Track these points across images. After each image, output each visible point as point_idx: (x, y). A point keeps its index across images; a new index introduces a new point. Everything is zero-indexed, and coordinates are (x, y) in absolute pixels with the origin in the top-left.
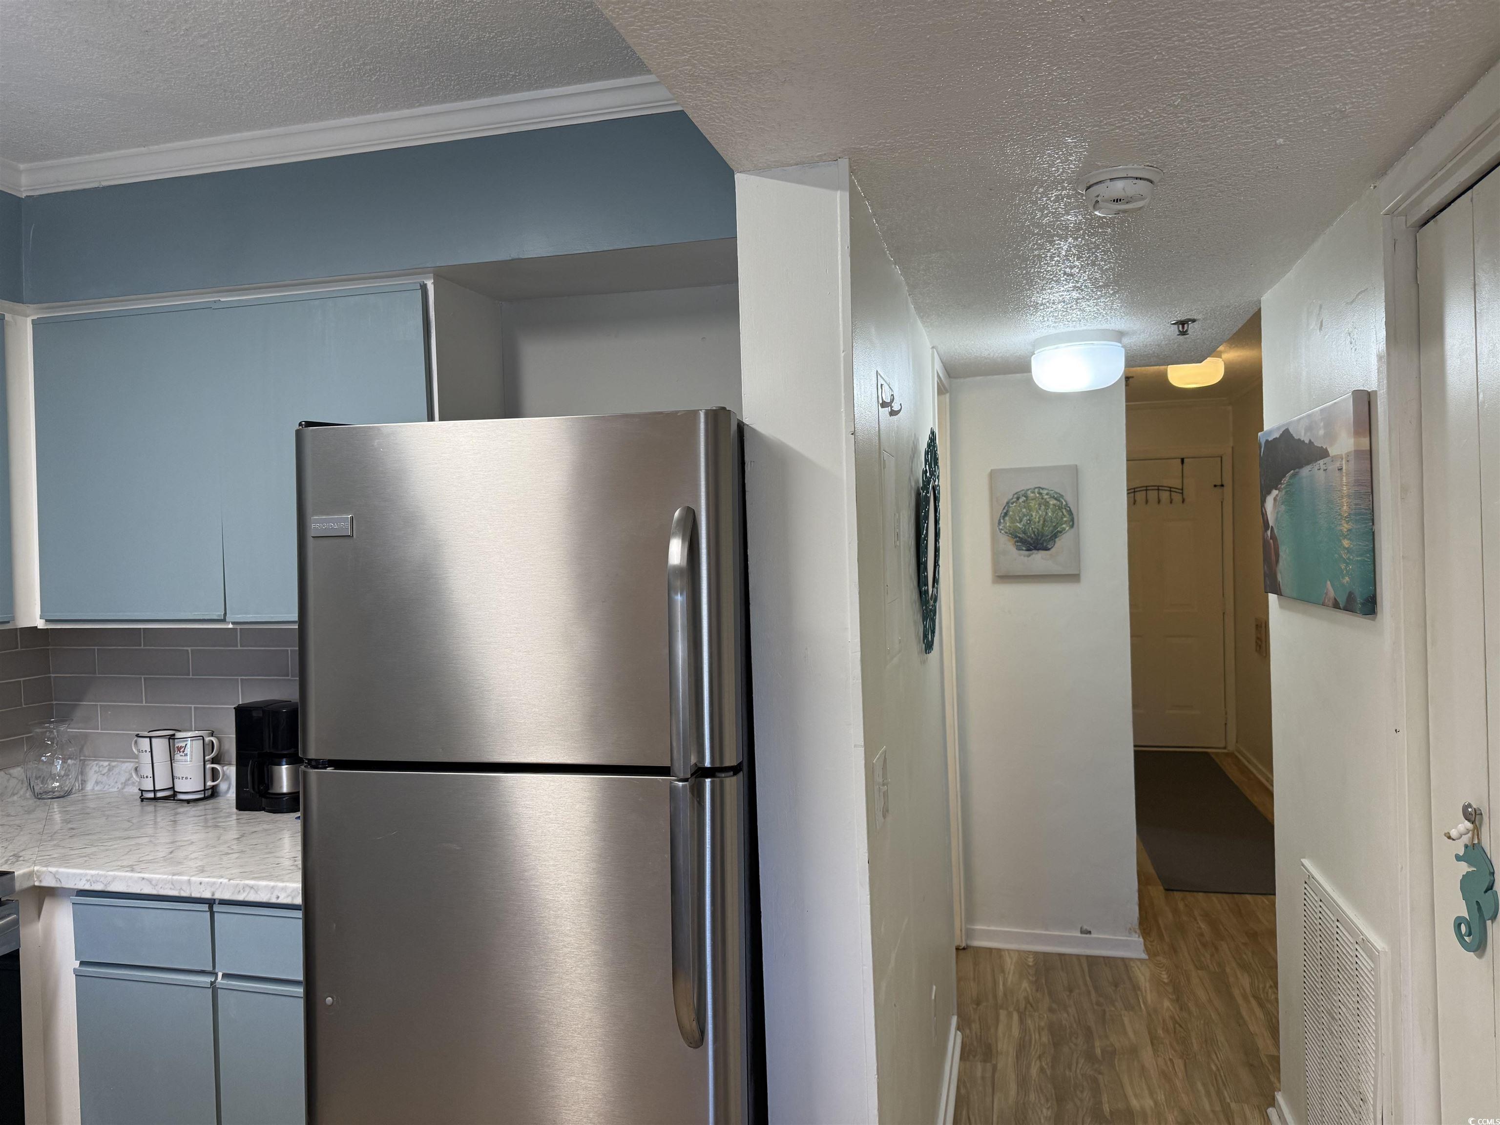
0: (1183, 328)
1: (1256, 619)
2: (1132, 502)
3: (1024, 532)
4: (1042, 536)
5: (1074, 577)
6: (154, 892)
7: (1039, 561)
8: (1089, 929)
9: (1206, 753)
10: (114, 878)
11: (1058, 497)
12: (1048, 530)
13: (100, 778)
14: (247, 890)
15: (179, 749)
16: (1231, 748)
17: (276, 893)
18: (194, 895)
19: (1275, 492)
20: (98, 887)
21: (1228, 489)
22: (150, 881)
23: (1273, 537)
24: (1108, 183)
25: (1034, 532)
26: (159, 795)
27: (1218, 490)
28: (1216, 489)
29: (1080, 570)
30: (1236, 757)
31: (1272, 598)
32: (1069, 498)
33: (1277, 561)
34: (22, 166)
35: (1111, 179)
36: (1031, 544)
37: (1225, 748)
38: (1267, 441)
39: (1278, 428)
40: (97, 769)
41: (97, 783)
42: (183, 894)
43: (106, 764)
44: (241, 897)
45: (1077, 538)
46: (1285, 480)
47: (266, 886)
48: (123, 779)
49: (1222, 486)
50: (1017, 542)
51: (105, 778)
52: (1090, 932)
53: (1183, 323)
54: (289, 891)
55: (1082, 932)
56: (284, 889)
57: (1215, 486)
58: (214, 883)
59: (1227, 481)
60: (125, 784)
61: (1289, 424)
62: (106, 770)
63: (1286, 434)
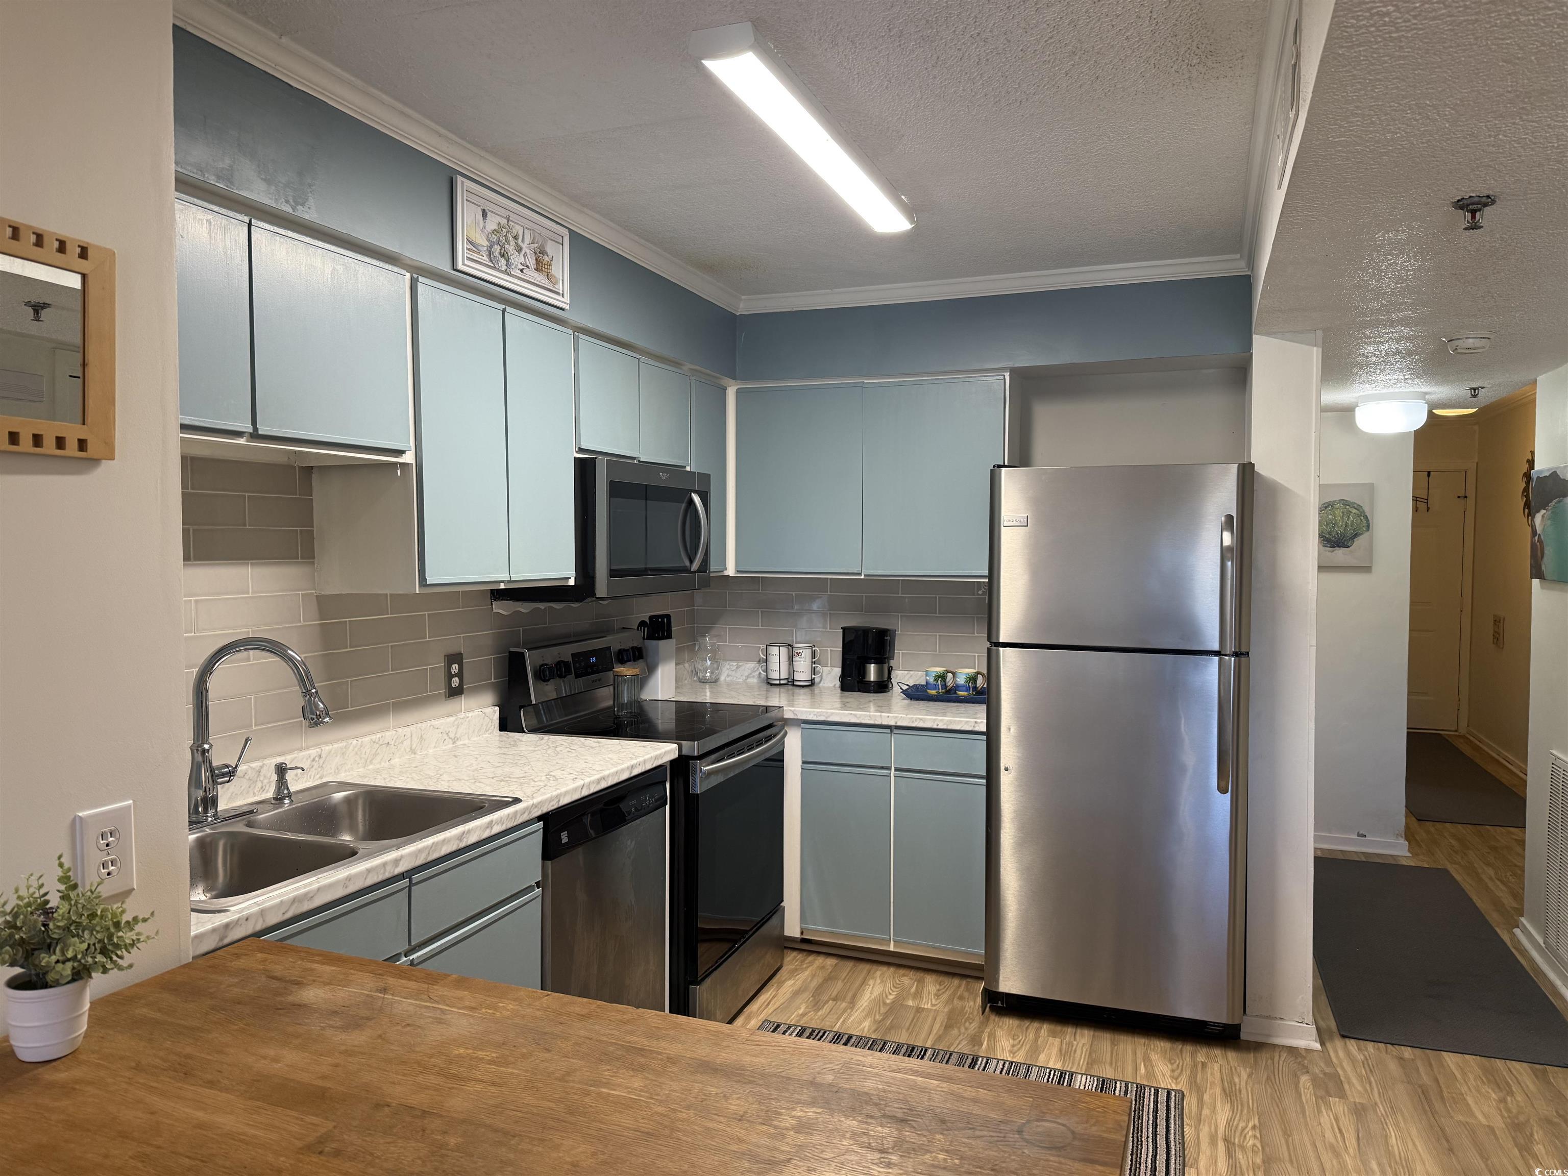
0: (1475, 392)
1: (1495, 616)
2: (1416, 509)
3: (1330, 533)
4: (1344, 537)
5: (1367, 569)
6: (858, 721)
7: (1340, 555)
8: (1364, 834)
9: (1439, 734)
10: (832, 714)
11: (1358, 507)
12: (1350, 531)
13: (730, 673)
14: (918, 720)
15: (798, 654)
16: (1462, 731)
17: (937, 723)
18: (884, 723)
19: (1543, 512)
20: (822, 718)
21: (1471, 501)
22: (855, 715)
23: (1540, 540)
24: (1465, 340)
25: (1337, 534)
26: (782, 682)
27: (1462, 501)
28: (1459, 499)
29: (1371, 562)
30: (1468, 738)
31: (1536, 582)
32: (1366, 509)
33: (1542, 557)
34: (743, 297)
35: (1466, 338)
36: (1334, 543)
37: (1456, 731)
38: (1538, 477)
39: (1548, 470)
40: (728, 667)
41: (728, 676)
42: (877, 723)
43: (735, 664)
44: (914, 725)
45: (1371, 538)
46: (1552, 504)
47: (930, 719)
48: (746, 674)
49: (1466, 497)
50: (1324, 540)
51: (733, 673)
52: (1365, 836)
53: (1475, 389)
54: (945, 722)
55: (1359, 835)
56: (942, 720)
57: (1459, 497)
58: (896, 717)
59: (1471, 493)
60: (748, 677)
61: (1557, 468)
62: (735, 668)
63: (1554, 475)
